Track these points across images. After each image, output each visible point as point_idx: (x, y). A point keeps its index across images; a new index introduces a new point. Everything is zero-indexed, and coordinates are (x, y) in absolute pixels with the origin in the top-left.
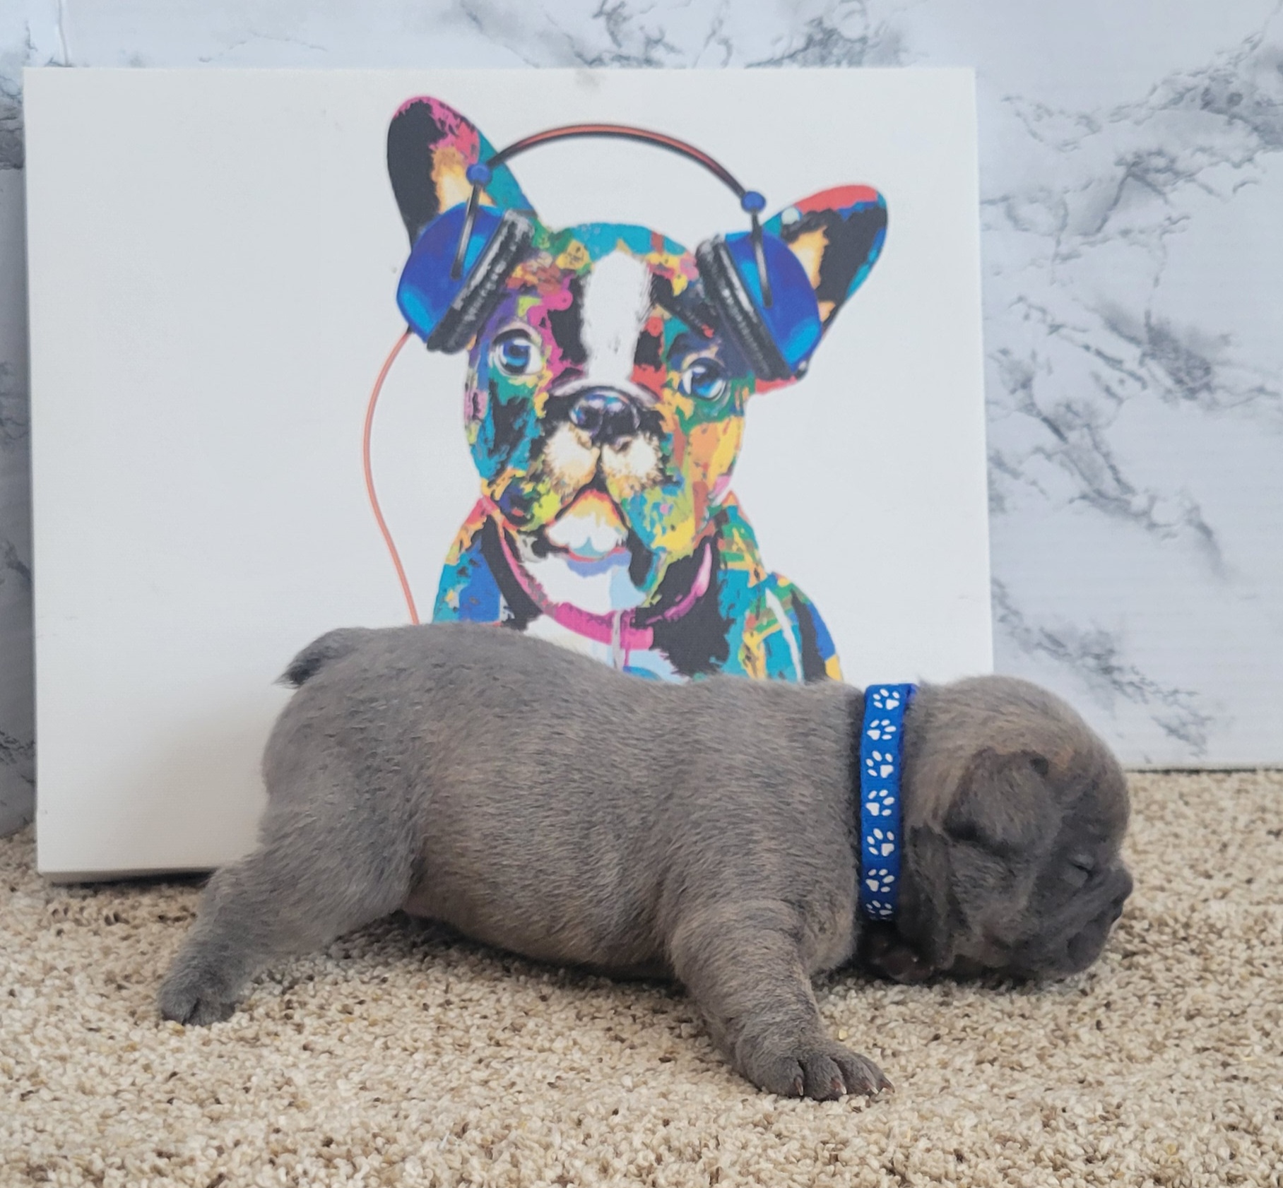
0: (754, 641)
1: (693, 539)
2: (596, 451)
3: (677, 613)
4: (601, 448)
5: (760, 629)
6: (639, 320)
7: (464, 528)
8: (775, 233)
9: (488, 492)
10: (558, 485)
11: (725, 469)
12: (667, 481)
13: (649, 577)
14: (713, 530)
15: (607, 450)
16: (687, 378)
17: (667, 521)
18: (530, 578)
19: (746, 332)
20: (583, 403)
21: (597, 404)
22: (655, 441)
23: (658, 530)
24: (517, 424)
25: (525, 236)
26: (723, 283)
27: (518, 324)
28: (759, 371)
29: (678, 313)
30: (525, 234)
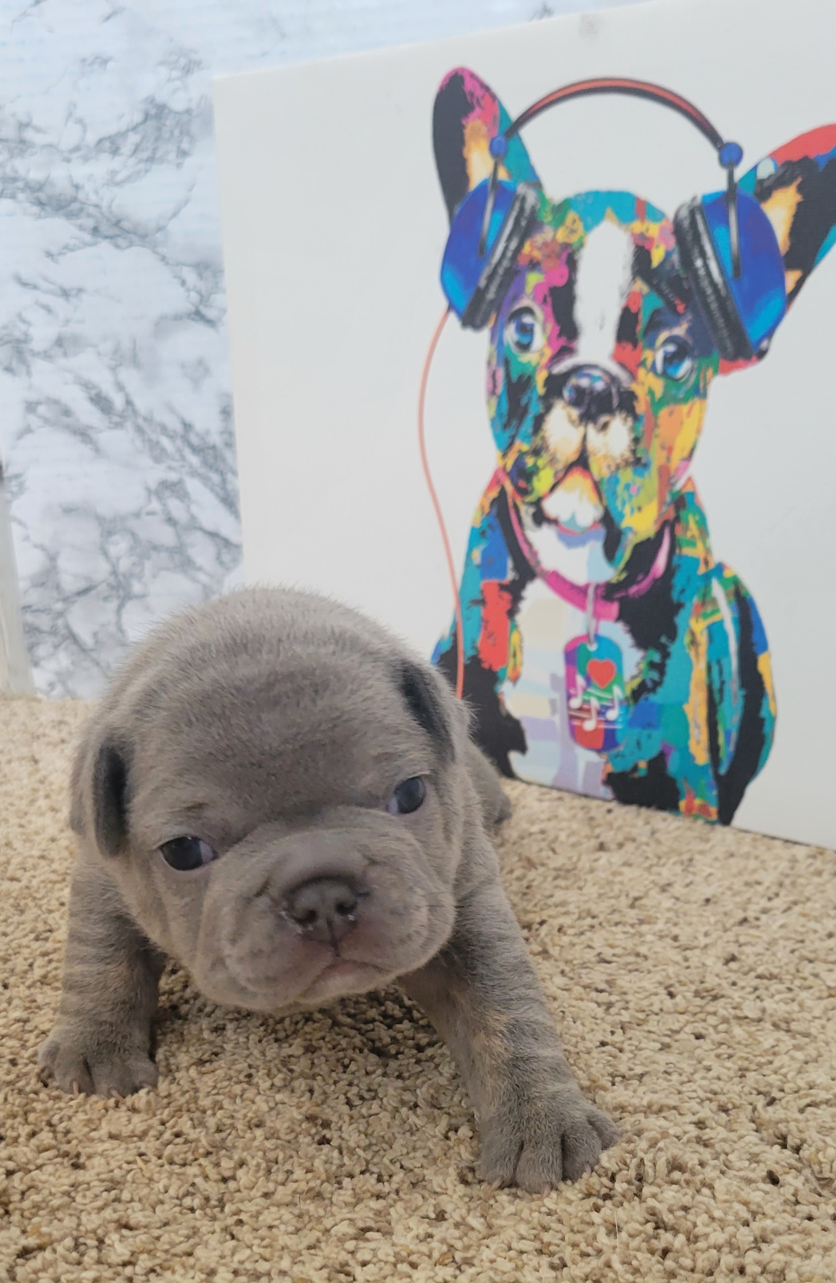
0: (699, 627)
1: (656, 521)
2: (581, 429)
3: (638, 591)
4: (586, 426)
5: (706, 616)
6: (622, 295)
7: (485, 495)
8: (749, 191)
9: (501, 463)
10: (552, 461)
11: (686, 453)
12: (637, 463)
13: (618, 554)
14: (672, 515)
15: (591, 430)
16: (659, 356)
17: (636, 502)
18: (530, 545)
19: (714, 306)
20: (573, 381)
21: (584, 382)
22: (630, 421)
23: (627, 510)
24: (524, 401)
25: (534, 211)
26: (696, 252)
27: (526, 302)
28: (723, 349)
29: (655, 287)
30: (533, 207)
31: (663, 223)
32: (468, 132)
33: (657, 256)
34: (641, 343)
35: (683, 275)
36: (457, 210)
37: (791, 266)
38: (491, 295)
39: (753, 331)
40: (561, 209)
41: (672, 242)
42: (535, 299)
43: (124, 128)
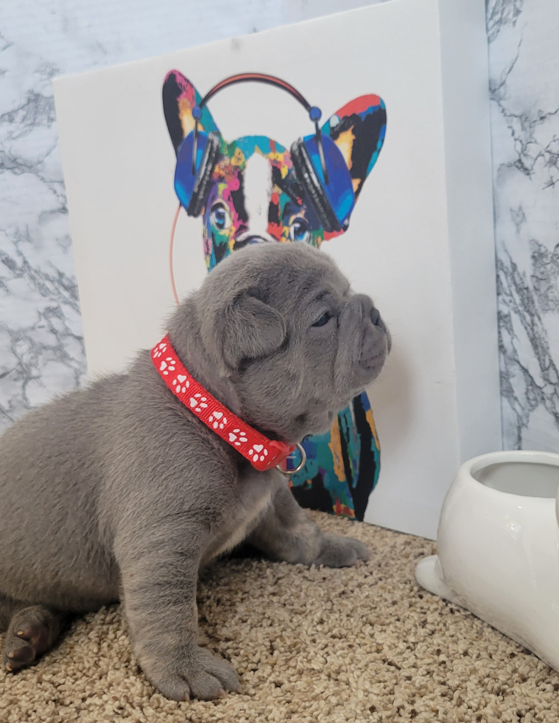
16: (292, 230)
25: (218, 148)
26: (304, 169)
27: (219, 200)
28: (325, 225)
29: (285, 190)
30: (218, 146)
31: (285, 153)
32: (180, 105)
33: (284, 172)
34: (282, 223)
35: (299, 183)
36: (179, 148)
37: (355, 177)
38: (201, 197)
39: (340, 214)
40: (232, 147)
41: (291, 163)
42: (223, 199)
43: (16, 108)
